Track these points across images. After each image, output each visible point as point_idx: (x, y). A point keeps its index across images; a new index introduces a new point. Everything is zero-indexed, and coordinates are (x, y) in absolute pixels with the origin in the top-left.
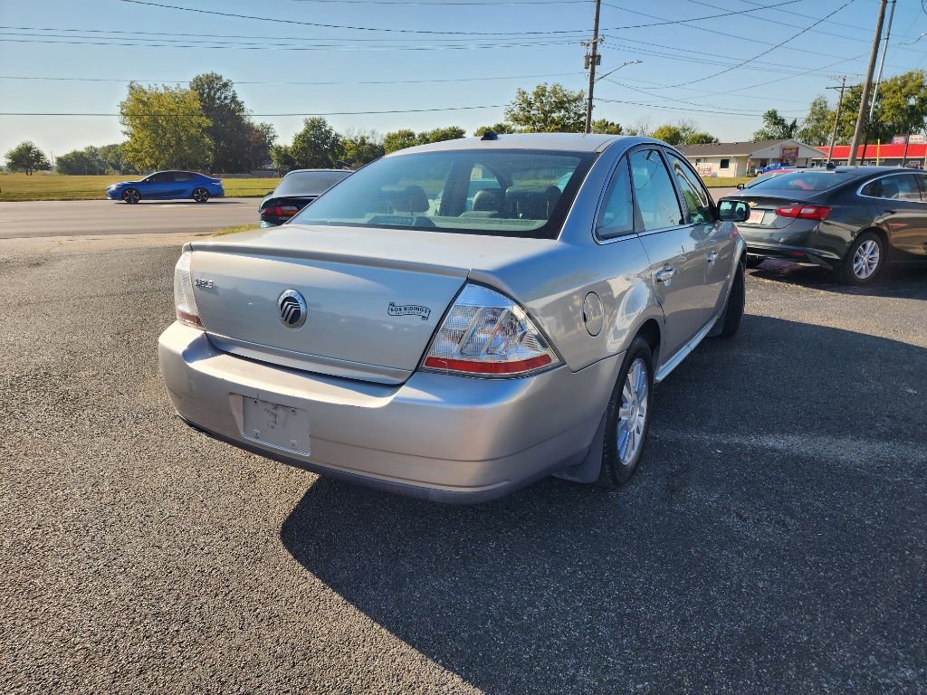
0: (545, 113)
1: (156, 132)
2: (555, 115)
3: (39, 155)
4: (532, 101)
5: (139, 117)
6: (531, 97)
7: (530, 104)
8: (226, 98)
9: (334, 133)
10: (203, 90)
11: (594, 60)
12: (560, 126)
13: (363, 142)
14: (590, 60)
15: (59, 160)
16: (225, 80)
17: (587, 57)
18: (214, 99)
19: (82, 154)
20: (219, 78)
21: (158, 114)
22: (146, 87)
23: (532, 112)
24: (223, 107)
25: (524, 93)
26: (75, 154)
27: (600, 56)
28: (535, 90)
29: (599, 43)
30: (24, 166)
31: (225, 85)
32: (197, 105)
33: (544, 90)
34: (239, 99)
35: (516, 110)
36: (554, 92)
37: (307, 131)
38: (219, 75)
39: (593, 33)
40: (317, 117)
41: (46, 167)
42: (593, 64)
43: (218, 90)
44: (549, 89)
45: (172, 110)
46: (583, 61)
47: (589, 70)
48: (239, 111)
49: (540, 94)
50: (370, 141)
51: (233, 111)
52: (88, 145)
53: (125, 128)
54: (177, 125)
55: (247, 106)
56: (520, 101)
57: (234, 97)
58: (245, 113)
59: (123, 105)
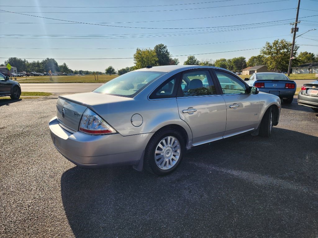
0: (278, 50)
1: (142, 62)
2: (281, 51)
3: (113, 70)
4: (272, 46)
5: (139, 58)
6: (272, 44)
7: (271, 47)
8: (164, 51)
9: (197, 60)
10: (158, 49)
11: (295, 30)
12: (283, 55)
13: (207, 63)
14: (294, 30)
15: (119, 71)
16: (164, 46)
17: (293, 29)
18: (161, 52)
19: (125, 69)
20: (163, 45)
21: (143, 57)
22: (141, 50)
23: (272, 50)
24: (163, 54)
25: (269, 43)
26: (123, 69)
27: (298, 28)
28: (274, 42)
29: (298, 23)
30: (109, 73)
31: (165, 47)
32: (155, 54)
33: (277, 42)
34: (168, 51)
35: (265, 50)
36: (282, 42)
37: (188, 61)
38: (163, 44)
39: (295, 20)
40: (192, 56)
41: (115, 73)
42: (295, 32)
43: (163, 49)
44: (279, 41)
45: (147, 56)
46: (291, 31)
47: (293, 34)
48: (168, 55)
49: (276, 43)
50: (210, 63)
51: (166, 55)
52: (127, 67)
53: (134, 62)
54: (148, 60)
55: (170, 53)
56: (267, 47)
57: (167, 51)
58: (170, 56)
59: (135, 55)
